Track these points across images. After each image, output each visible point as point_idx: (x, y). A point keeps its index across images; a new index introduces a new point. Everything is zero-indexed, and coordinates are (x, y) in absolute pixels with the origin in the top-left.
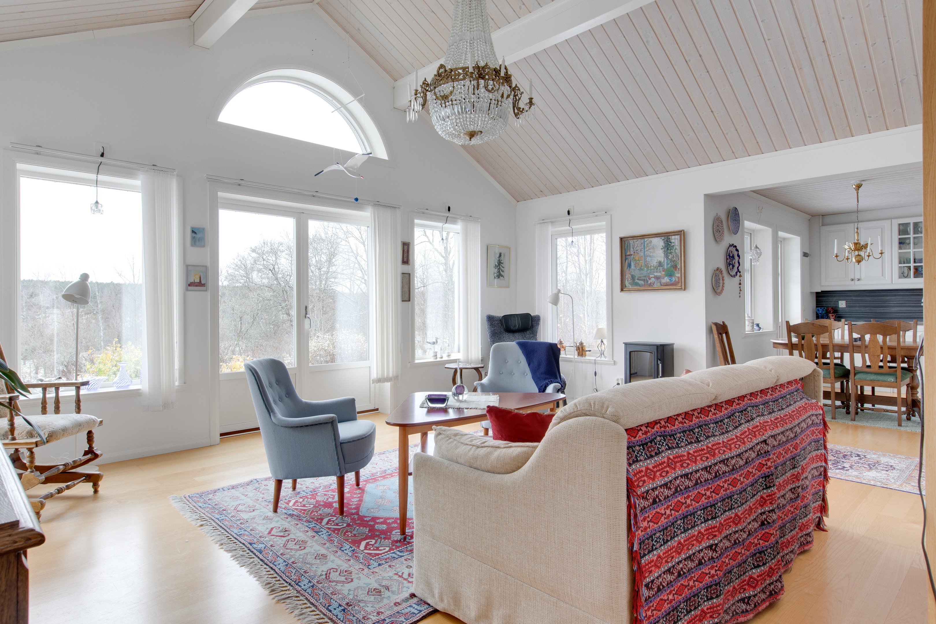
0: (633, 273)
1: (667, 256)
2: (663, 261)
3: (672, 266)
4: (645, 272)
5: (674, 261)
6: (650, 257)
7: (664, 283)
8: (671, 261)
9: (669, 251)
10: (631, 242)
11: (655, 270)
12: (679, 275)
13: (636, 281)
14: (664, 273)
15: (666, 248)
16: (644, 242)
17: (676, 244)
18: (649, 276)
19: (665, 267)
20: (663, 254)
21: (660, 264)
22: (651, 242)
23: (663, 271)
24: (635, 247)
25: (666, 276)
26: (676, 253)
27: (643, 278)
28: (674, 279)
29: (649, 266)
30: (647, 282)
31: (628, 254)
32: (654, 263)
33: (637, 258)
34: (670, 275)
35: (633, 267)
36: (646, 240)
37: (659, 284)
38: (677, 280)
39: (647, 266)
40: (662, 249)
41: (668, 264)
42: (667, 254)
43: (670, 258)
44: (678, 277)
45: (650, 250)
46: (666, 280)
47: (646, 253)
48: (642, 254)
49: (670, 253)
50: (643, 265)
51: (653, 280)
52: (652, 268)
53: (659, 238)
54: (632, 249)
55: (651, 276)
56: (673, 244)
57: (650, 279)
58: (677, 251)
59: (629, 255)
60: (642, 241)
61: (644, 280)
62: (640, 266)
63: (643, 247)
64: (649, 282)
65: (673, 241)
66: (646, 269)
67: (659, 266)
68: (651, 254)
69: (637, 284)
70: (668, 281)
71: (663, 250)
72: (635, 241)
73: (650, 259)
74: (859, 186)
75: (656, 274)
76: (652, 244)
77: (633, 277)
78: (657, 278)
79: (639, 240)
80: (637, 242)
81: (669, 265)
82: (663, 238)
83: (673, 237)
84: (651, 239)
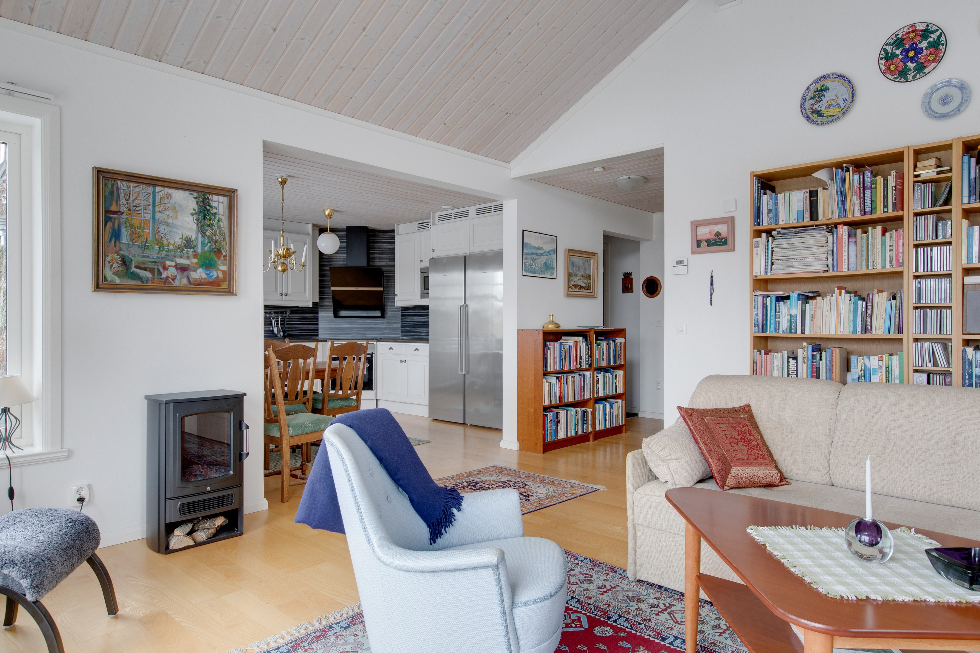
0: (126, 253)
1: (202, 229)
2: (194, 238)
3: (211, 250)
4: (154, 253)
5: (216, 241)
6: (167, 225)
7: (196, 280)
8: (211, 240)
9: (207, 222)
10: (122, 185)
11: (178, 253)
12: (225, 268)
13: (134, 269)
14: (195, 260)
15: (201, 216)
16: (154, 193)
17: (221, 211)
18: (165, 263)
19: (199, 250)
20: (195, 226)
21: (188, 243)
22: (169, 196)
23: (195, 256)
24: (132, 198)
25: (201, 266)
26: (220, 227)
27: (151, 266)
28: (214, 274)
29: (165, 242)
30: (160, 274)
31: (113, 208)
32: (176, 239)
33: (136, 223)
34: (208, 265)
35: (125, 239)
36: (158, 189)
37: (185, 281)
38: (221, 276)
39: (159, 242)
40: (192, 214)
41: (203, 245)
42: (202, 226)
43: (208, 234)
44: (224, 272)
45: (167, 212)
46: (199, 274)
47: (158, 215)
48: (149, 217)
49: (209, 226)
50: (151, 238)
51: (172, 271)
52: (171, 247)
53: (187, 193)
54: (123, 201)
55: (168, 263)
56: (215, 211)
57: (165, 268)
58: (221, 224)
59: (115, 212)
60: (150, 189)
61: (152, 270)
62: (143, 240)
63: (151, 202)
64: (164, 275)
65: (214, 204)
66: (156, 247)
67: (186, 247)
68: (170, 221)
69: (135, 276)
70: (204, 276)
71: (196, 217)
72: (131, 184)
73: (167, 229)
74: (283, 182)
75: (179, 261)
76: (172, 201)
77: (125, 262)
78: (183, 269)
79: (142, 186)
80: (137, 190)
81: (206, 248)
82: (195, 194)
83: (215, 198)
84: (170, 191)
